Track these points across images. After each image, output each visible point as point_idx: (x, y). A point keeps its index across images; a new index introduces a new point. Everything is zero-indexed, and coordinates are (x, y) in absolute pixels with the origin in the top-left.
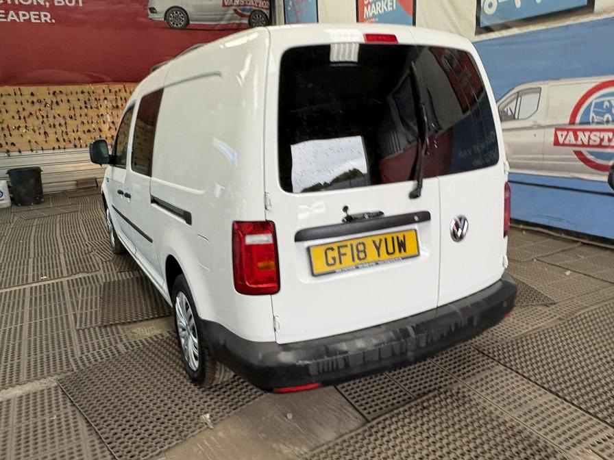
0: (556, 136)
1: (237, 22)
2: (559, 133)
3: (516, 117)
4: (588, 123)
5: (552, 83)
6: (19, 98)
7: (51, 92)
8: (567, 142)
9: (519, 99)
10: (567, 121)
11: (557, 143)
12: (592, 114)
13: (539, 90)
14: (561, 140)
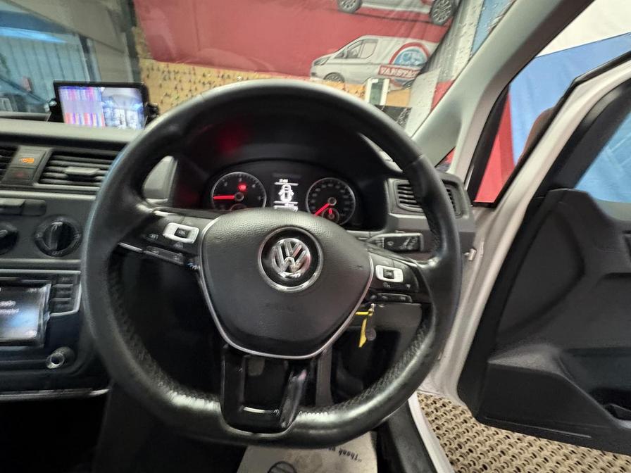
1: (416, 10)
6: (193, 78)
7: (221, 75)
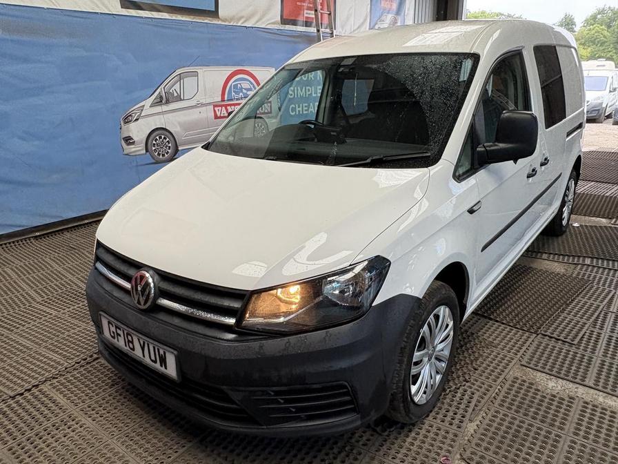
0: (215, 111)
2: (216, 109)
3: (182, 98)
4: (232, 100)
5: (205, 69)
8: (222, 115)
9: (182, 81)
10: (220, 99)
11: (216, 117)
12: (233, 93)
13: (196, 74)
14: (218, 114)
